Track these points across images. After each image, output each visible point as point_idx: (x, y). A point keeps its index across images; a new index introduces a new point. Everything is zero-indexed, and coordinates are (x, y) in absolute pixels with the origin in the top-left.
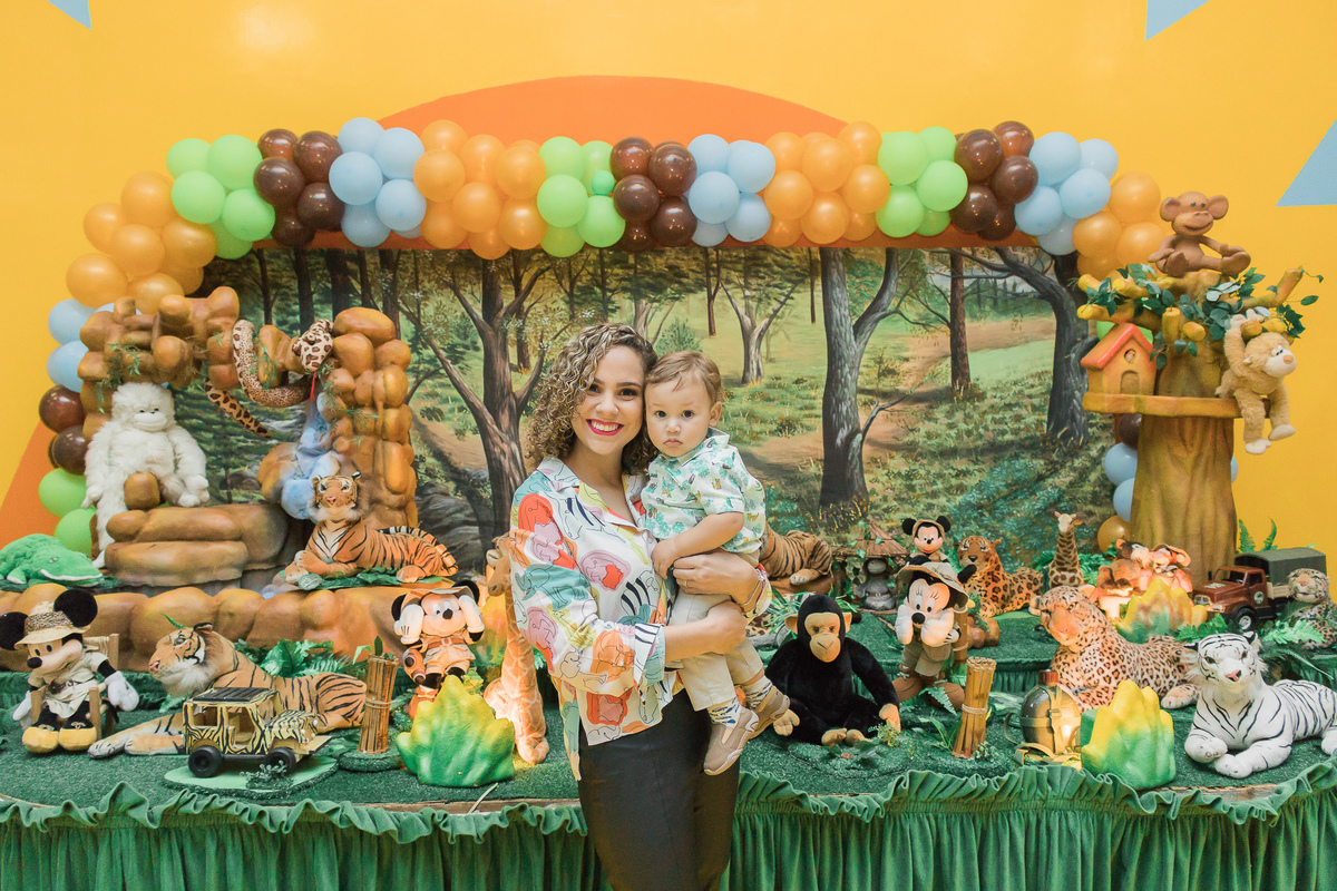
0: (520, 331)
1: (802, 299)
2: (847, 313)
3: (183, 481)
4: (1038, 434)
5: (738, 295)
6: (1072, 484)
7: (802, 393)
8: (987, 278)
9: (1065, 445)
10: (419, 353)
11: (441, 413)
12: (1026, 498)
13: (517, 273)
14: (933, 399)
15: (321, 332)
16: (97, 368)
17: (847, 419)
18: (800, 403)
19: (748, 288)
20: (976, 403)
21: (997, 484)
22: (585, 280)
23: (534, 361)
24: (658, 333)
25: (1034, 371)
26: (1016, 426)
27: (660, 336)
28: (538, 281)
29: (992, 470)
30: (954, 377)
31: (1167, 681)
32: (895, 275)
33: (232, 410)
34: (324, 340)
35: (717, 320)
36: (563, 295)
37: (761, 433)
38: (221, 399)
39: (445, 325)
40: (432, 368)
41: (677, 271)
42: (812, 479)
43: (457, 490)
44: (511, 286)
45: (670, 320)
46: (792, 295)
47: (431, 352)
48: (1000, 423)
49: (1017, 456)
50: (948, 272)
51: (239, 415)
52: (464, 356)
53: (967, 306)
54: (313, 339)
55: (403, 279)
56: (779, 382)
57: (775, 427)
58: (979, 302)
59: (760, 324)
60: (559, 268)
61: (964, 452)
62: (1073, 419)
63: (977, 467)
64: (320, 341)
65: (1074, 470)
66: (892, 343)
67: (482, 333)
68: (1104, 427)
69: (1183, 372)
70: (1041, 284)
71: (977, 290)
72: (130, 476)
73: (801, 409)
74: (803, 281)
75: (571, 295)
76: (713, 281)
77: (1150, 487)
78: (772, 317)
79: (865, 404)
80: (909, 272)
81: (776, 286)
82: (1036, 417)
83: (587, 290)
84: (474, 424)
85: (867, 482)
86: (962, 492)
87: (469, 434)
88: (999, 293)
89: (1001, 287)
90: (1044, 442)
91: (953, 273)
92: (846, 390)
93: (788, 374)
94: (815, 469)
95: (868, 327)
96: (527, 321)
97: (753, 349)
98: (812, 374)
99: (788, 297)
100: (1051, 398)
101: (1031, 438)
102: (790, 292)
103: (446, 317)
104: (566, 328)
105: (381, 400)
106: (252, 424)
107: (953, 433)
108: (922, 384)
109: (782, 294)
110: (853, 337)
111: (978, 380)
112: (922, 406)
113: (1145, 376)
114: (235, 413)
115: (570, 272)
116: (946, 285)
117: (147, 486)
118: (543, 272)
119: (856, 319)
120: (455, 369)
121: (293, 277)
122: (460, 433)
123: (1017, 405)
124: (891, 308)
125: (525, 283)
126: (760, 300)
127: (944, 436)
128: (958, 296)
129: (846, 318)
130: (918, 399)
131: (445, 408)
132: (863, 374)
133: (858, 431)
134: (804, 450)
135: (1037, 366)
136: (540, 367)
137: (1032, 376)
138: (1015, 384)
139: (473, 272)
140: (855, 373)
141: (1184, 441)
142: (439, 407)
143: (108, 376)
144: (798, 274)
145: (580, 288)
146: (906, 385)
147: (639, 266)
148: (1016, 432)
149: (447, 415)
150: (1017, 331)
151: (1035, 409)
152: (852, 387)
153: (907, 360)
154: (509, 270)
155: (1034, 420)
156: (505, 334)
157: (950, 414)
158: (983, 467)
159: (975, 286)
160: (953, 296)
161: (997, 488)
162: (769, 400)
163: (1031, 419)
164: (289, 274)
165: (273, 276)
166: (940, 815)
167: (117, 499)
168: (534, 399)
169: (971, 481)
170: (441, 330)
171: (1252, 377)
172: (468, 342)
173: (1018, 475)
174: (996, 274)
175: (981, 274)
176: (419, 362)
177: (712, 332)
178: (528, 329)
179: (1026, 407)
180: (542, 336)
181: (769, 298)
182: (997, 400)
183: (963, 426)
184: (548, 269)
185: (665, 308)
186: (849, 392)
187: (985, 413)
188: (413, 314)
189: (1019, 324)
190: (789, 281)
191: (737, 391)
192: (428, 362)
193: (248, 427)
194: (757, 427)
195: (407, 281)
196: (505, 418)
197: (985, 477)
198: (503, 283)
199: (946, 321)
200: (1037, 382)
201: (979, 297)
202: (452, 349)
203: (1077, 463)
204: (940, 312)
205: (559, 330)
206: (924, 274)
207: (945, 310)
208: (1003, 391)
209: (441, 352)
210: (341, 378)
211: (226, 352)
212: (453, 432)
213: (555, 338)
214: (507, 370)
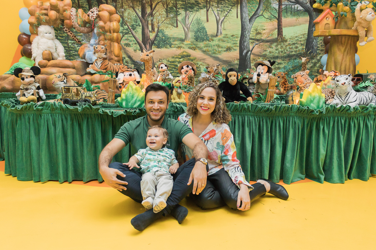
0: (152, 20)
1: (234, 11)
2: (247, 15)
3: (58, 55)
4: (302, 52)
5: (215, 10)
6: (311, 67)
7: (233, 39)
8: (289, 5)
9: (310, 55)
10: (123, 27)
11: (130, 45)
12: (298, 71)
13: (151, 3)
14: (272, 41)
15: (95, 10)
16: (33, 20)
17: (246, 47)
18: (233, 42)
19: (218, 8)
20: (284, 43)
21: (289, 67)
22: (171, 5)
23: (156, 29)
24: (192, 21)
25: (302, 33)
26: (296, 50)
27: (192, 22)
28: (157, 6)
29: (288, 63)
30: (278, 35)
31: (328, 98)
32: (262, 4)
33: (71, 35)
34: (96, 12)
35: (209, 17)
36: (165, 10)
37: (221, 51)
38: (68, 31)
39: (131, 19)
40: (127, 32)
41: (198, 2)
42: (236, 65)
43: (134, 67)
44: (149, 7)
45: (196, 17)
46: (231, 10)
47: (127, 27)
48: (291, 49)
49: (296, 59)
50: (278, 3)
51: (73, 36)
52: (136, 28)
53: (283, 14)
54: (93, 11)
55: (118, 5)
56: (227, 36)
57: (225, 49)
58: (287, 12)
59: (222, 19)
60: (163, 2)
61: (280, 57)
62: (313, 48)
63: (284, 62)
64: (95, 12)
65: (312, 63)
66: (260, 25)
67: (141, 21)
68: (322, 50)
69: (343, 23)
70: (305, 7)
71: (286, 9)
72: (44, 51)
73: (233, 44)
74: (234, 6)
75: (167, 10)
76: (208, 5)
77: (331, 58)
78: (225, 17)
79: (252, 43)
80: (266, 3)
81: (227, 7)
82: (302, 47)
83: (171, 8)
84: (139, 48)
85: (251, 66)
86: (279, 69)
87: (138, 51)
88: (293, 10)
89: (293, 8)
90: (304, 55)
91: (279, 4)
92: (246, 39)
93: (230, 34)
94: (237, 62)
95: (253, 20)
96: (154, 17)
97: (219, 26)
98: (236, 34)
99: (230, 10)
100: (306, 42)
101: (300, 53)
102: (231, 9)
103: (131, 16)
104: (165, 20)
105: (112, 30)
106: (77, 40)
107: (277, 52)
108: (269, 37)
109: (228, 9)
110: (249, 23)
111: (285, 36)
112: (268, 43)
113: (332, 25)
114: (72, 35)
115: (167, 3)
116: (277, 7)
117: (49, 54)
118: (159, 3)
119: (250, 17)
120: (133, 32)
121: (87, 5)
122: (135, 51)
123: (296, 43)
124: (260, 14)
125: (153, 6)
126: (222, 11)
127: (275, 53)
128: (280, 10)
129: (247, 17)
130: (267, 41)
131: (131, 43)
132: (251, 34)
133: (249, 51)
134: (234, 56)
135: (303, 32)
136: (158, 31)
137: (301, 35)
138: (296, 37)
139: (139, 3)
140: (249, 33)
141: (342, 44)
142: (129, 43)
143: (37, 23)
144: (233, 3)
145: (169, 8)
146: (264, 37)
147: (186, 1)
148: (296, 51)
149: (131, 45)
150: (298, 21)
151: (302, 45)
152: (248, 38)
153: (264, 30)
154: (149, 2)
155: (301, 48)
156: (148, 21)
157: (277, 46)
158: (286, 62)
159: (286, 8)
160: (279, 10)
161: (289, 68)
162: (224, 41)
163: (300, 48)
164: (86, 3)
165: (81, 4)
166: (260, 117)
167: (40, 58)
168: (156, 41)
169: (282, 66)
170: (129, 20)
171: (362, 22)
172: (137, 24)
173: (296, 64)
174: (292, 4)
175: (287, 4)
176: (123, 30)
177: (208, 21)
178: (154, 20)
179: (299, 44)
180: (158, 22)
181: (224, 11)
182: (291, 42)
183: (280, 50)
184: (160, 2)
185: (194, 14)
186: (247, 39)
187: (287, 46)
188: (121, 16)
189: (298, 19)
190: (230, 5)
191: (214, 39)
192: (126, 30)
193: (76, 40)
194: (220, 49)
195: (119, 5)
196: (148, 46)
197: (286, 65)
198: (147, 6)
199: (277, 18)
200: (303, 37)
201: (287, 11)
202: (133, 26)
203: (313, 61)
204: (275, 15)
205: (163, 20)
206: (271, 4)
207: (276, 15)
208: (292, 39)
209: (130, 27)
210: (101, 23)
211: (69, 16)
212: (133, 50)
213: (162, 23)
214: (148, 32)
